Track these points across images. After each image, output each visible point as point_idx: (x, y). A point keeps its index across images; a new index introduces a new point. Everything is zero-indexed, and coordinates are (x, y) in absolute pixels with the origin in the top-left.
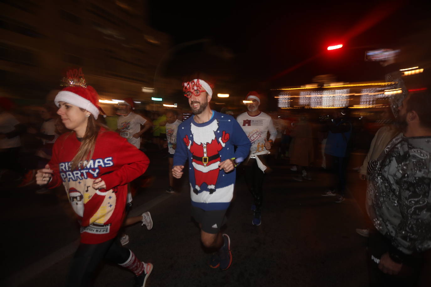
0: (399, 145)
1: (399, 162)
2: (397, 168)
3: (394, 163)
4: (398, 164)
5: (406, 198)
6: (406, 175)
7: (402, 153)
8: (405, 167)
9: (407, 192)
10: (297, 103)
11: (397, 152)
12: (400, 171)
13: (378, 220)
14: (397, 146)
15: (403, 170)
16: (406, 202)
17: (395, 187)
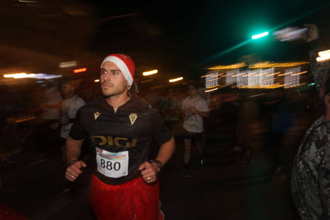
0: (319, 129)
1: (318, 147)
2: (316, 153)
3: (313, 148)
4: (317, 149)
5: (324, 186)
6: (324, 162)
7: (321, 138)
8: (322, 153)
9: (325, 180)
10: (224, 83)
11: (317, 135)
12: (318, 157)
13: (303, 209)
14: (317, 130)
15: (321, 155)
16: (325, 191)
17: (315, 173)
